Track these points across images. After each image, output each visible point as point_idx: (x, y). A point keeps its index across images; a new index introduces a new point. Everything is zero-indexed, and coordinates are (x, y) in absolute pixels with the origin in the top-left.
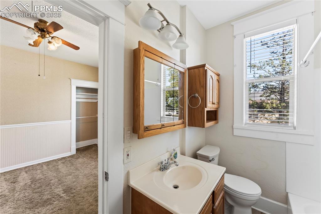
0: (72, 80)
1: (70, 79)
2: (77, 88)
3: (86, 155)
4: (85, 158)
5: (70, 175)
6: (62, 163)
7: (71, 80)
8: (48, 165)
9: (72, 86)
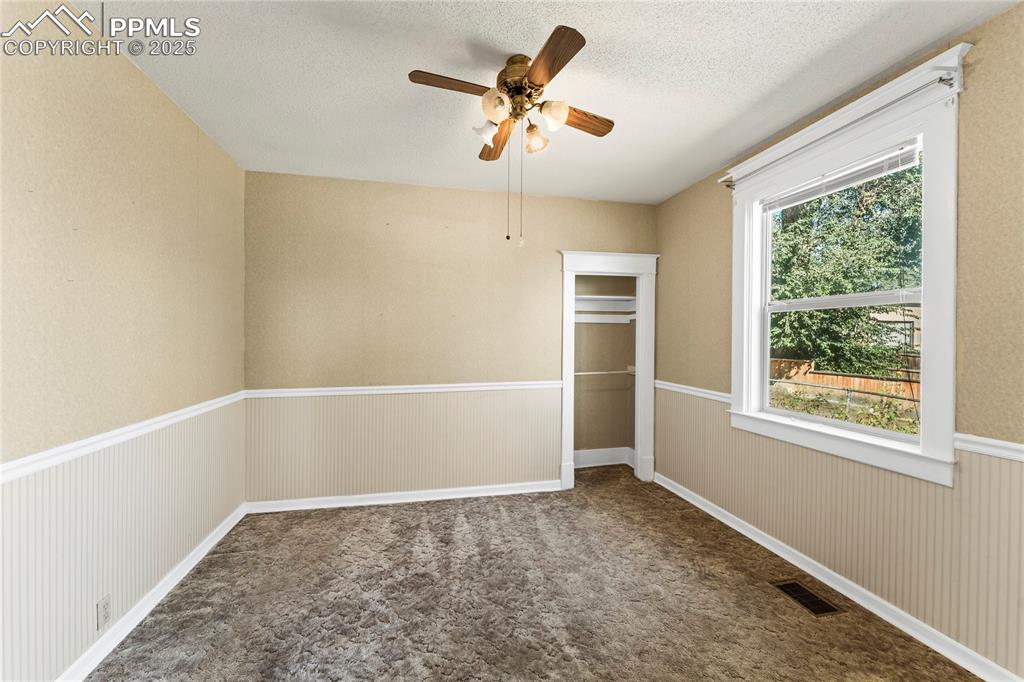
0: (565, 256)
1: (559, 252)
2: (580, 279)
3: (606, 500)
4: (605, 514)
5: (575, 569)
6: (544, 511)
7: (562, 256)
8: (510, 509)
9: (565, 273)
